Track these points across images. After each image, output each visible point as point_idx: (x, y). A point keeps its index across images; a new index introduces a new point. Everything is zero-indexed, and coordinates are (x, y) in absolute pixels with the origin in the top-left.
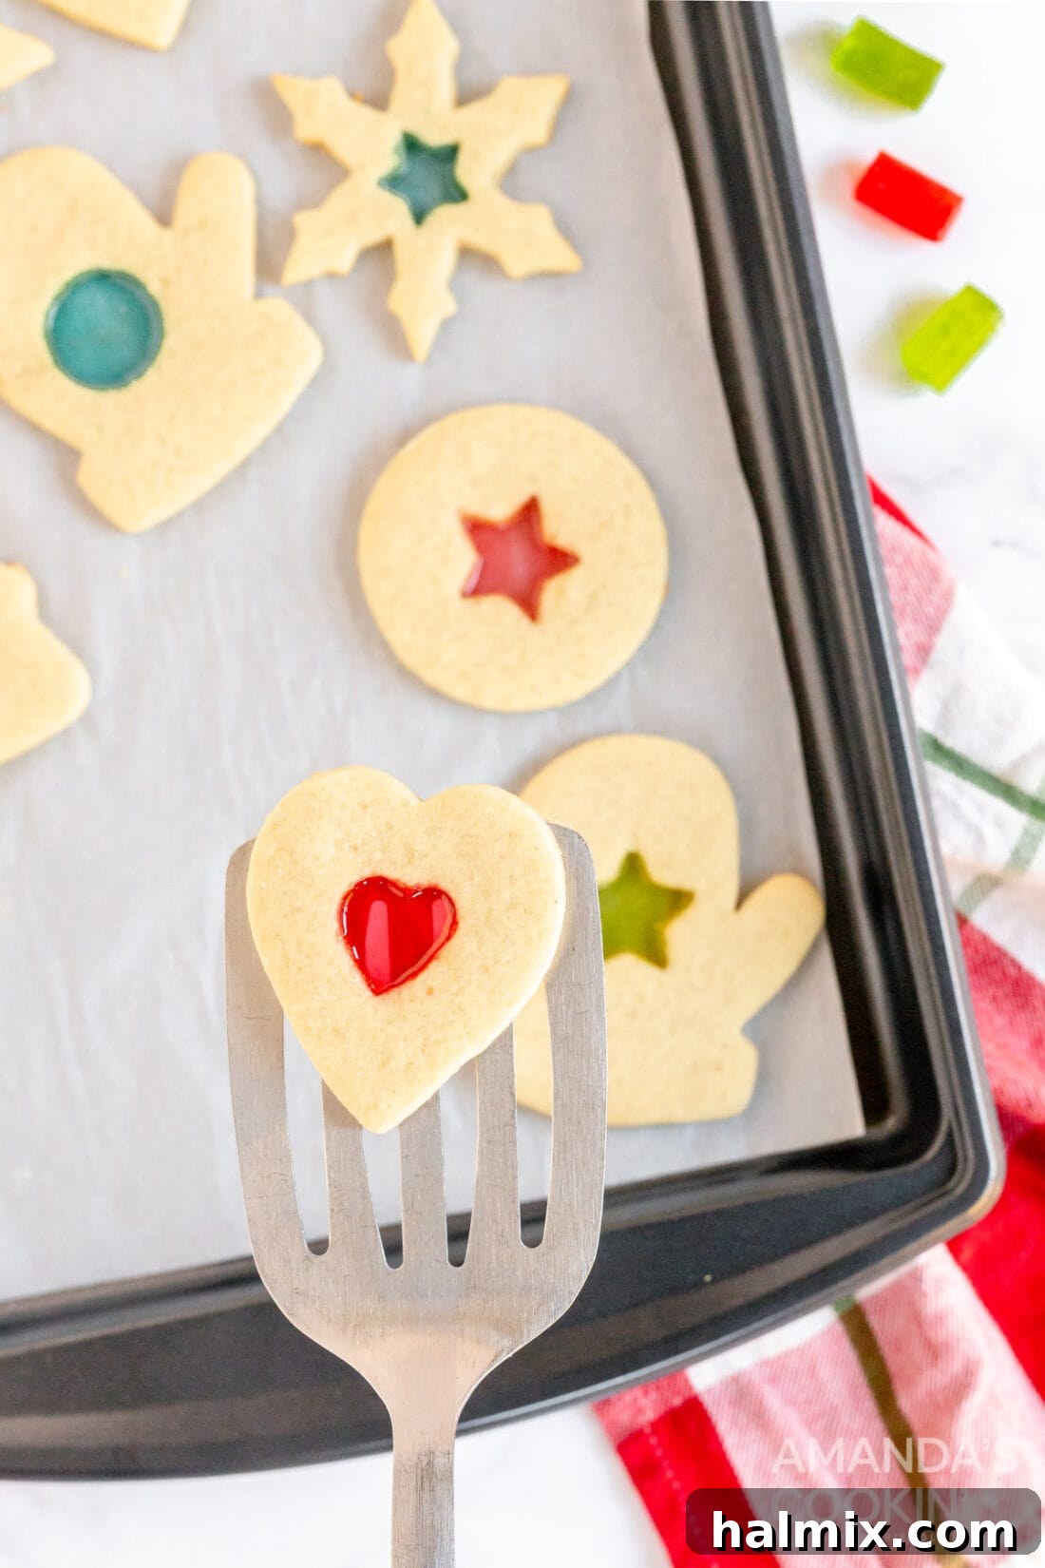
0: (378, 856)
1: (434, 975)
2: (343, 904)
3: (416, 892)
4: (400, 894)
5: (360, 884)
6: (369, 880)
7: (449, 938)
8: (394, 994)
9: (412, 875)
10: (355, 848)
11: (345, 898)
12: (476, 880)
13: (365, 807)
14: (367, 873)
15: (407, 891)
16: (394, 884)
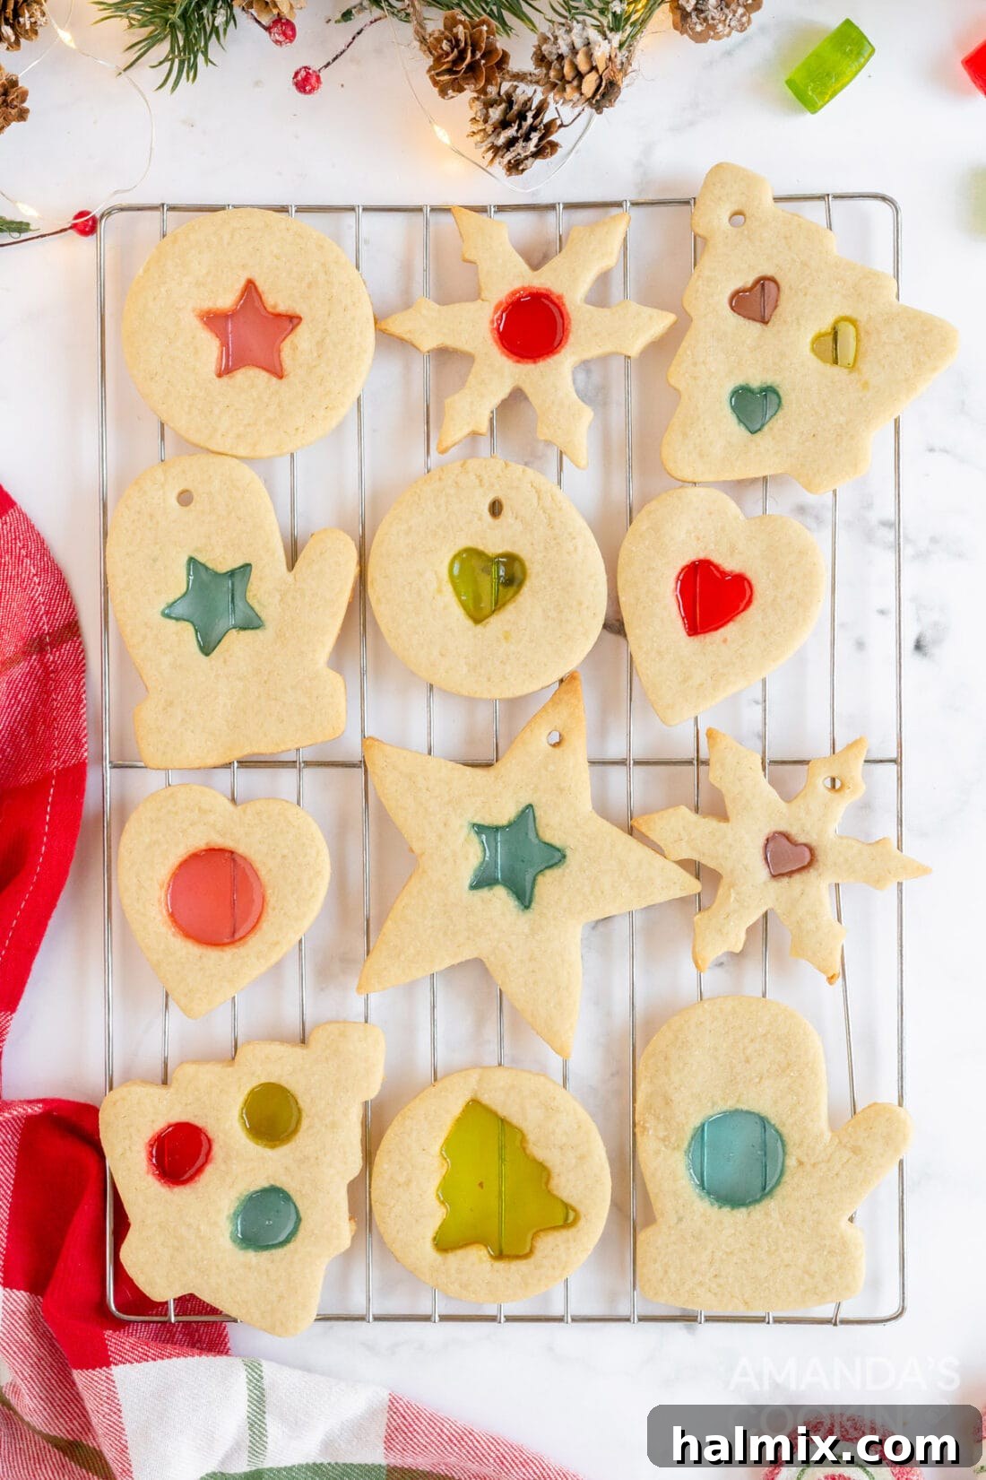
0: (712, 546)
1: (730, 630)
2: (680, 573)
3: (729, 575)
4: (718, 575)
5: (693, 563)
6: (700, 561)
7: (743, 610)
8: (701, 637)
9: (730, 564)
10: (698, 539)
11: (683, 570)
12: (771, 576)
13: (710, 514)
14: (702, 556)
15: (724, 573)
16: (717, 567)
